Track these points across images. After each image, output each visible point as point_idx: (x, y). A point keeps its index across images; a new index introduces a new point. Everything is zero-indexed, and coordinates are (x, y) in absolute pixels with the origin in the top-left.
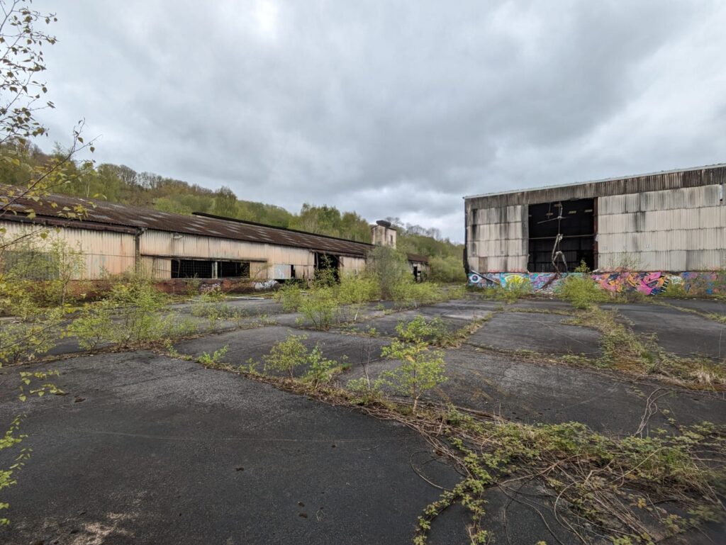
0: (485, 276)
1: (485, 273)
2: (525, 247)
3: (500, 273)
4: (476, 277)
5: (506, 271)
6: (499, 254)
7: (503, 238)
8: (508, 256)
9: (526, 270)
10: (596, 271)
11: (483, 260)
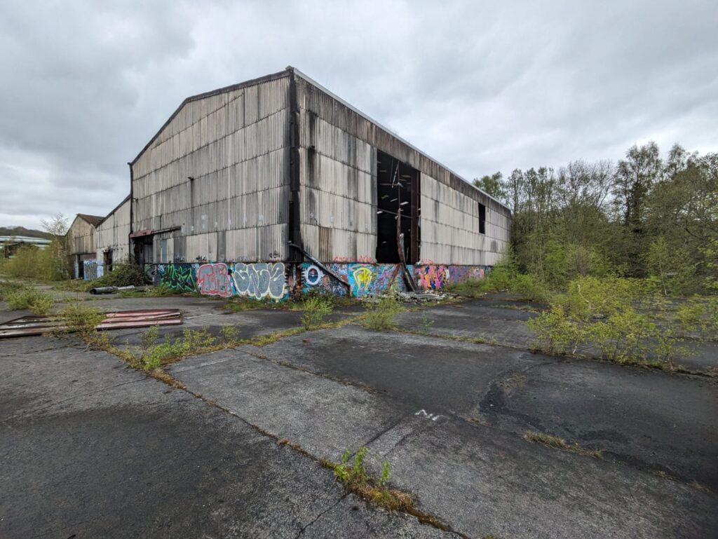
0: (328, 268)
1: (329, 263)
2: (374, 221)
3: (348, 263)
4: (316, 273)
5: (356, 262)
6: (346, 226)
7: (352, 197)
8: (356, 231)
9: (375, 260)
10: (418, 263)
11: (325, 233)
